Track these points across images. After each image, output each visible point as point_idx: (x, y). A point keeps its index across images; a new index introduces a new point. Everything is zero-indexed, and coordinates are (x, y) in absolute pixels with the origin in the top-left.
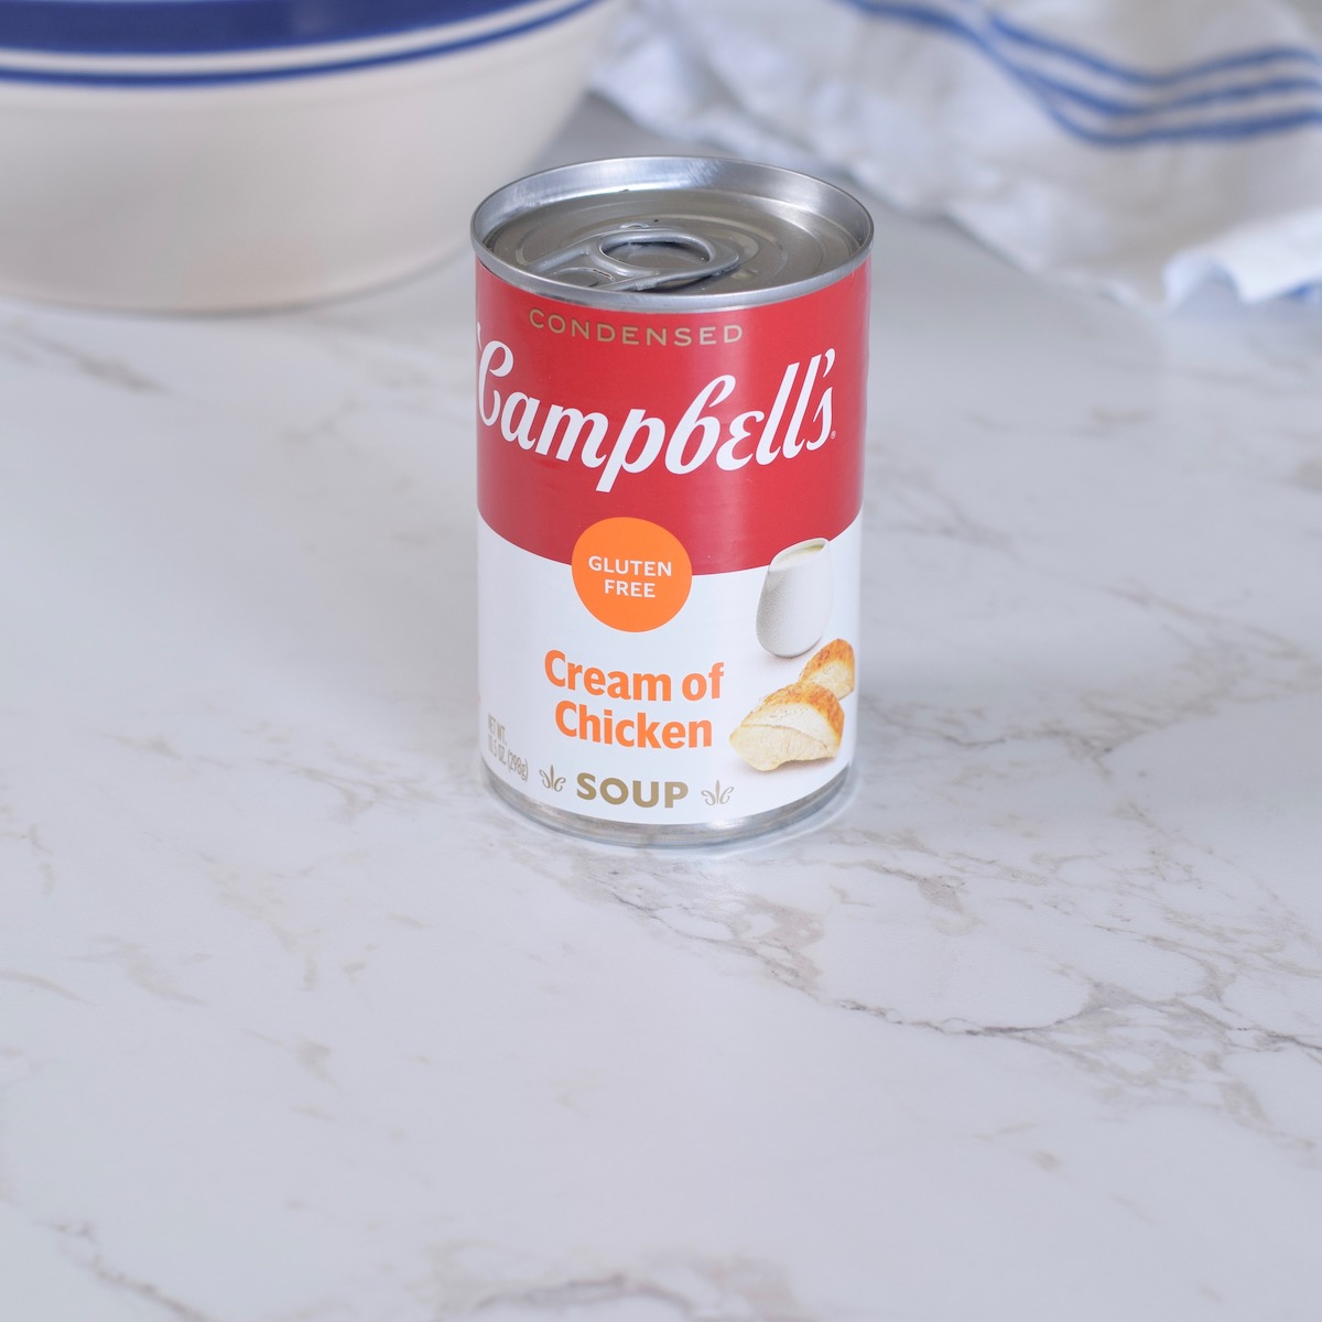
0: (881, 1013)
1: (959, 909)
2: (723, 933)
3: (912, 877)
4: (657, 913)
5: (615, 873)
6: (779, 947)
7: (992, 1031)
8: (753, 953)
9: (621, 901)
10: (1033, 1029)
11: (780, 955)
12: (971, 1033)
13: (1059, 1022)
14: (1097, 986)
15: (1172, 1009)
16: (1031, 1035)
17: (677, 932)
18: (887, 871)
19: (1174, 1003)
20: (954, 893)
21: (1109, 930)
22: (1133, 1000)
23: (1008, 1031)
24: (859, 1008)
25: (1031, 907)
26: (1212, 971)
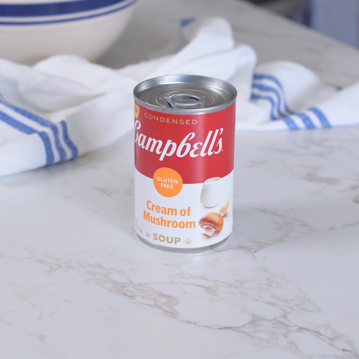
0: (195, 324)
1: (216, 295)
2: (152, 303)
3: (203, 287)
4: (135, 298)
5: (123, 287)
6: (167, 306)
7: (225, 328)
8: (160, 308)
9: (125, 294)
10: (236, 328)
11: (167, 308)
12: (220, 329)
13: (243, 325)
14: (253, 315)
15: (274, 322)
16: (236, 329)
17: (140, 303)
18: (196, 285)
19: (274, 320)
20: (214, 291)
21: (256, 300)
22: (263, 319)
23: (229, 328)
24: (189, 322)
25: (235, 295)
26: (284, 311)
